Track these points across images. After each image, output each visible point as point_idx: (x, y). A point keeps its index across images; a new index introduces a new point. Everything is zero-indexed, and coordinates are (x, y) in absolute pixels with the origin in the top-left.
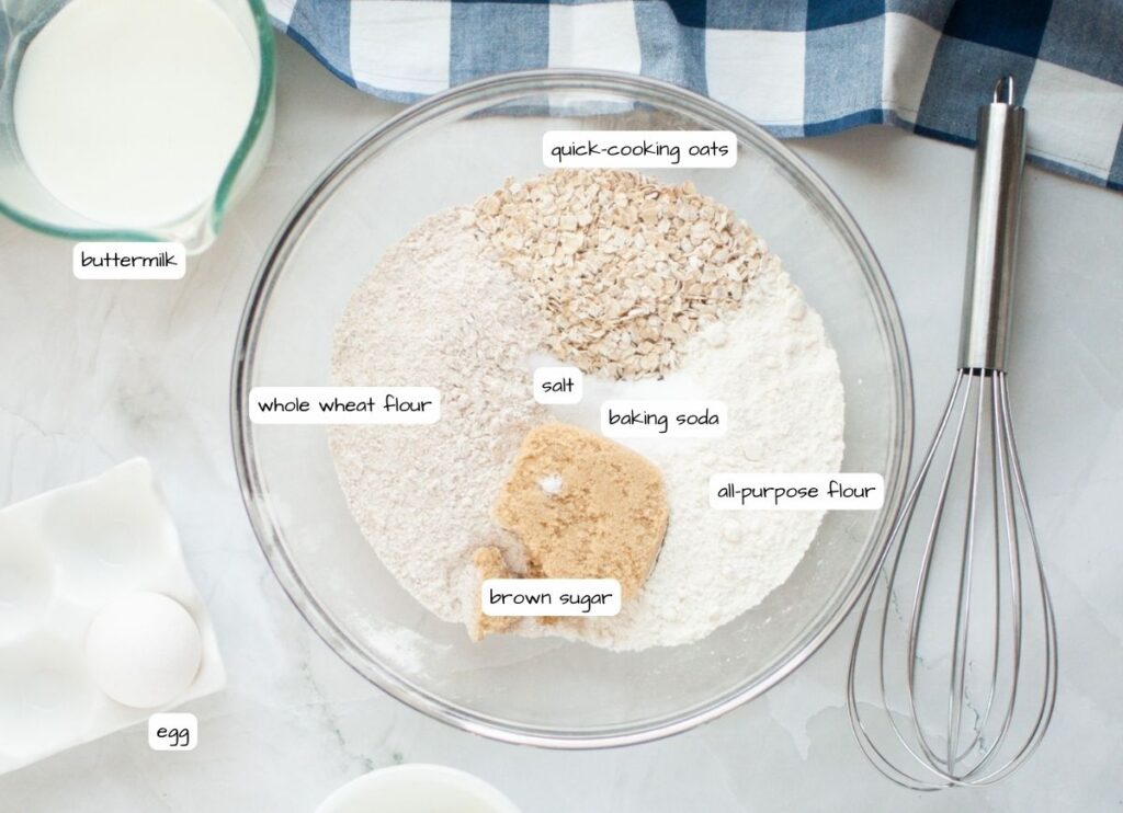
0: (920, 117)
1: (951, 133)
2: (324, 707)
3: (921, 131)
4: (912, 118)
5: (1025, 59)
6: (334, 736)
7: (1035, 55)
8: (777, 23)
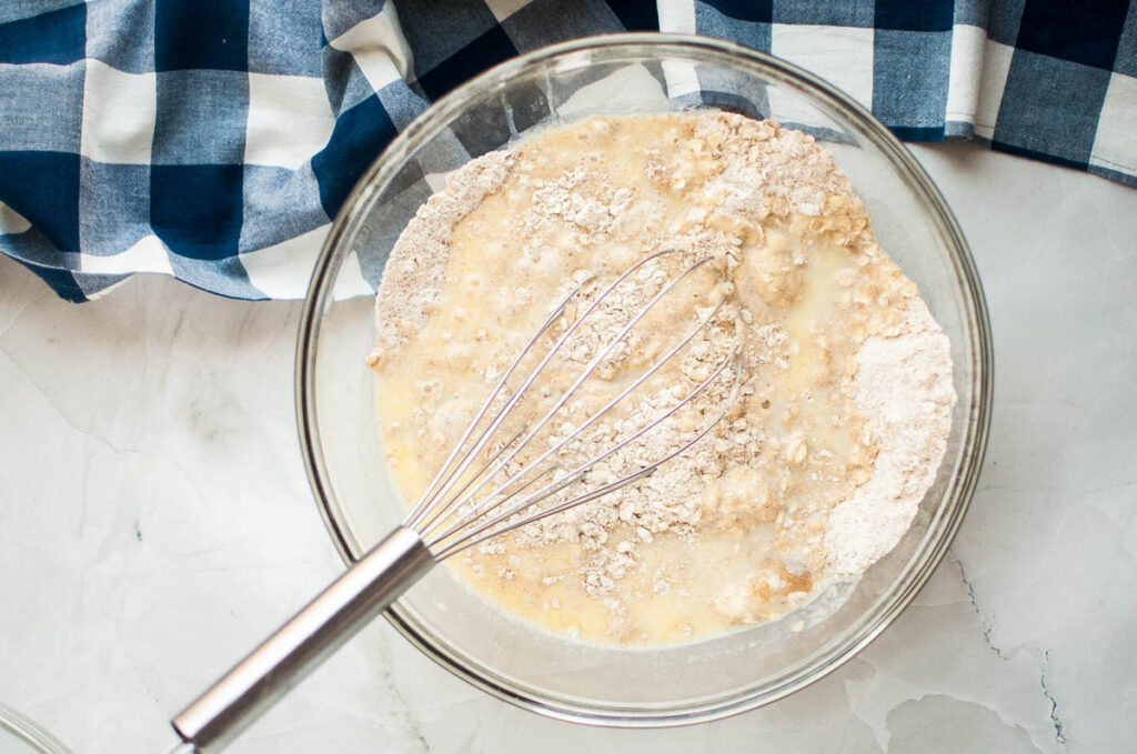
0: (996, 133)
1: (1029, 148)
2: (408, 714)
3: (998, 146)
4: (989, 134)
5: (1102, 72)
6: (419, 743)
7: (1111, 69)
8: (844, 18)
